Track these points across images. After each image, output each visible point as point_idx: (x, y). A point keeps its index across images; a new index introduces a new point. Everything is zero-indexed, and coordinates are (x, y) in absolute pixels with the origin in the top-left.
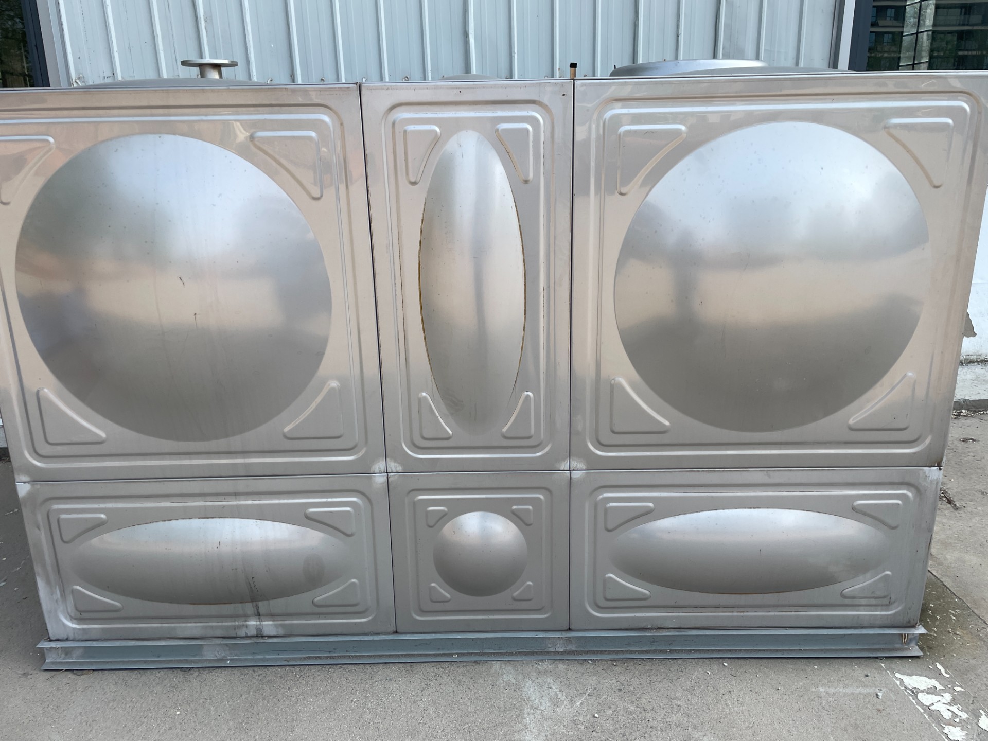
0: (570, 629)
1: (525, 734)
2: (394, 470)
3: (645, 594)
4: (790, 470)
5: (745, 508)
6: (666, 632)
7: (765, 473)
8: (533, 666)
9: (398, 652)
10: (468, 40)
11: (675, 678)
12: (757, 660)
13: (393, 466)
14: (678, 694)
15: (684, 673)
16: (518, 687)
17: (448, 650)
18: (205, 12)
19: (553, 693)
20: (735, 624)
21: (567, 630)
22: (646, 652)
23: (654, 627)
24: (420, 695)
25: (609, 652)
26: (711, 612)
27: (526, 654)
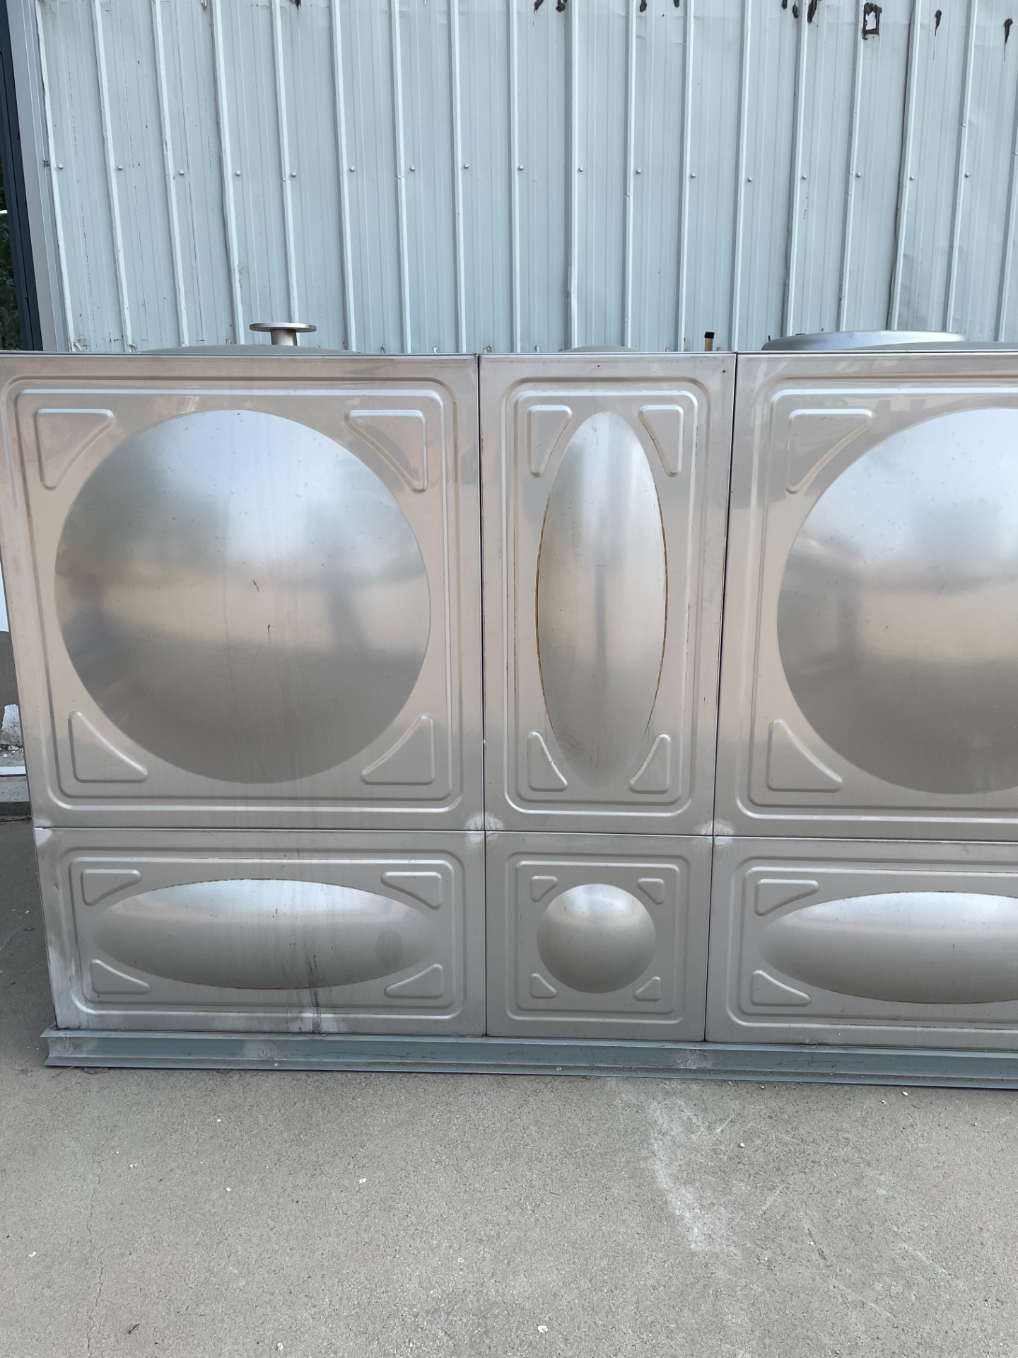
0: (705, 1041)
1: (653, 1162)
2: (494, 828)
3: (803, 999)
4: (994, 844)
5: (935, 891)
6: (829, 1049)
7: (962, 847)
8: (658, 1085)
9: (487, 1061)
10: (569, 301)
11: (840, 1107)
12: (946, 1090)
13: (493, 822)
14: (845, 1126)
15: (852, 1102)
16: (641, 1109)
17: (550, 1062)
18: (240, 263)
19: (686, 1117)
20: (918, 1043)
21: (702, 1042)
22: (802, 1074)
23: (814, 1042)
24: (518, 1112)
25: (754, 1073)
26: (888, 1026)
27: (648, 1070)
